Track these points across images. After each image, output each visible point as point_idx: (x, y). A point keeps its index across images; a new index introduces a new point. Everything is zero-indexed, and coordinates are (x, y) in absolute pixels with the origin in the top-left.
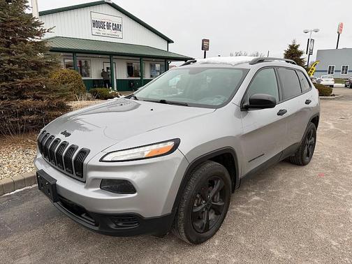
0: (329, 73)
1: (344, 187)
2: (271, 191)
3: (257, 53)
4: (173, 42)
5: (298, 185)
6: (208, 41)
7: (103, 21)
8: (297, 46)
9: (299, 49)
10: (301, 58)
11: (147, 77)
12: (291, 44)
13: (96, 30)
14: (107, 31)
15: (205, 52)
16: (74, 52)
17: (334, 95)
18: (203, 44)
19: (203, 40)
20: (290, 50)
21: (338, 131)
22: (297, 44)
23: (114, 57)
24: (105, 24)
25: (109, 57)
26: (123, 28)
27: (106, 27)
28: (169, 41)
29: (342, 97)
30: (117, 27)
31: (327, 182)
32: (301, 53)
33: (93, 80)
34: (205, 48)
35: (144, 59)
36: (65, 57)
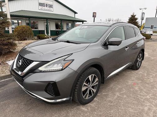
0: (151, 28)
1: (145, 92)
2: (104, 94)
3: (118, 19)
4: (77, 13)
5: (120, 90)
6: (96, 13)
7: (44, 3)
8: (135, 16)
9: (136, 17)
10: (136, 21)
11: (65, 29)
12: (132, 15)
13: (40, 7)
14: (46, 8)
15: (94, 18)
16: (29, 18)
17: (152, 39)
18: (93, 15)
19: (94, 13)
20: (131, 18)
21: (150, 58)
22: (135, 14)
23: (48, 20)
24: (45, 4)
25: (46, 20)
26: (54, 7)
27: (45, 6)
28: (75, 13)
29: (156, 40)
30: (51, 6)
31: (137, 88)
32: (136, 19)
33: (39, 30)
34: (94, 16)
35: (63, 21)
36: (26, 20)
